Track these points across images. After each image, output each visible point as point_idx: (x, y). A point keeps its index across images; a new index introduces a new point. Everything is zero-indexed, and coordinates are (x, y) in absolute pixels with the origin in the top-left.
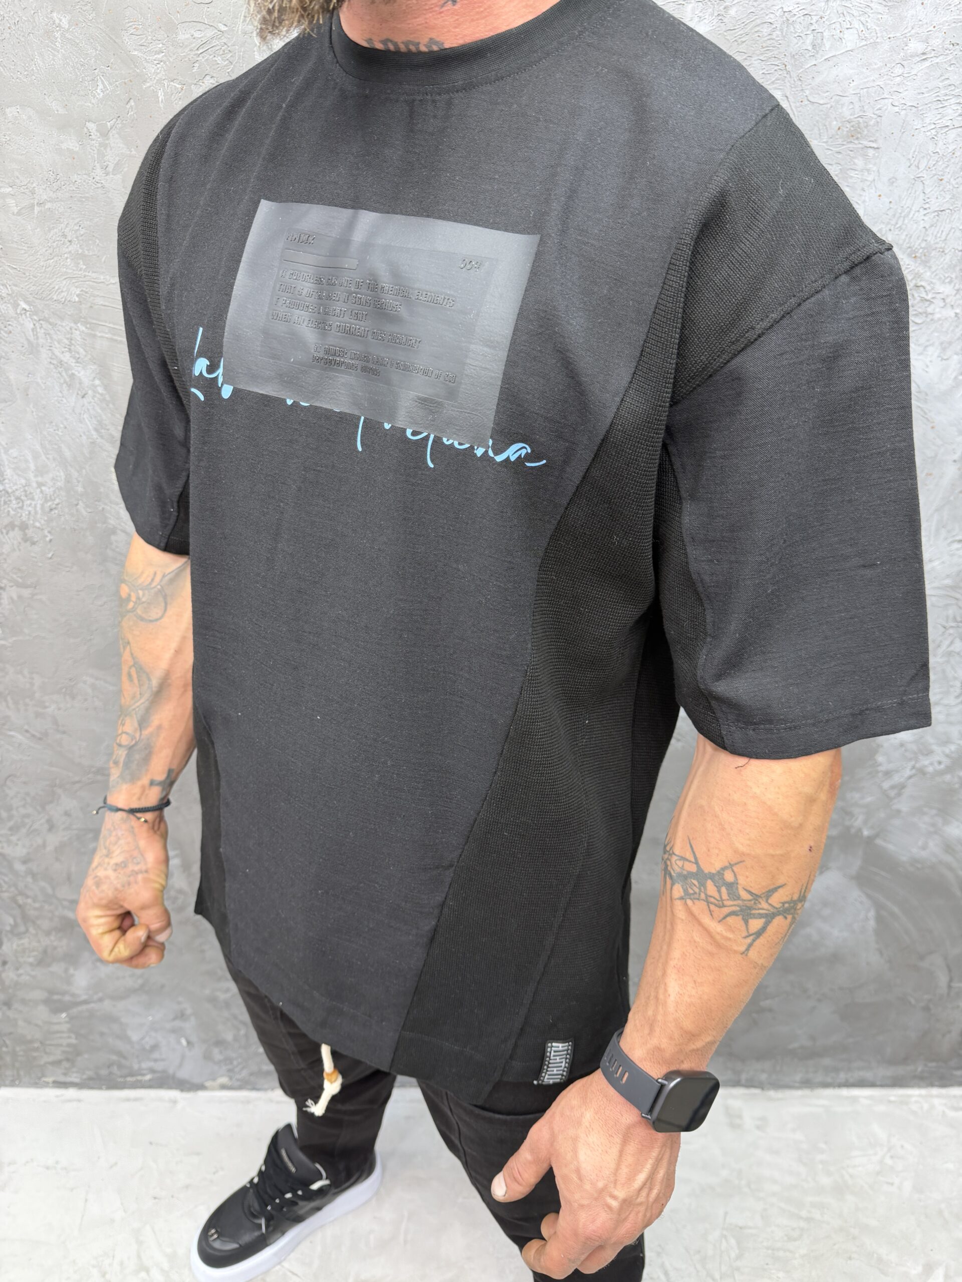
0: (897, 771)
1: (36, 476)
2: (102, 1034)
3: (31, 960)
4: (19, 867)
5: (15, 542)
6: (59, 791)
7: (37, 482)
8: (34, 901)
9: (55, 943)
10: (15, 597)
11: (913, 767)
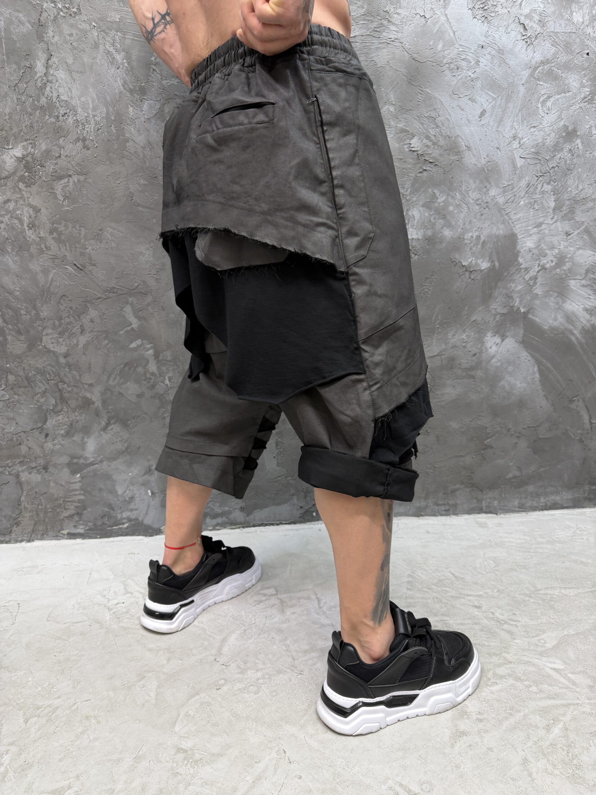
0: (532, 269)
1: (92, 112)
2: (100, 490)
3: (62, 432)
4: (62, 360)
5: (79, 149)
6: (89, 305)
7: (93, 115)
8: (68, 386)
9: (78, 418)
10: (76, 181)
11: (539, 265)
